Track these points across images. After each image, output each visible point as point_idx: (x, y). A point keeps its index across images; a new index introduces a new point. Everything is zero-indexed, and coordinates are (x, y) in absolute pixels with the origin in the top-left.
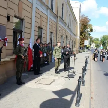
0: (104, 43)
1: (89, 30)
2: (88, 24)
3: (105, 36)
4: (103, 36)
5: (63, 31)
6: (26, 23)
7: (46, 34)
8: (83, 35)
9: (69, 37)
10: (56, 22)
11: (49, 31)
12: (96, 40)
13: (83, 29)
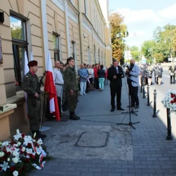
0: (147, 54)
1: (122, 34)
2: (121, 24)
3: (148, 41)
4: (145, 42)
6: (33, 26)
7: (66, 46)
8: (114, 43)
9: (97, 49)
10: (78, 23)
11: (69, 39)
12: (132, 49)
13: (114, 32)
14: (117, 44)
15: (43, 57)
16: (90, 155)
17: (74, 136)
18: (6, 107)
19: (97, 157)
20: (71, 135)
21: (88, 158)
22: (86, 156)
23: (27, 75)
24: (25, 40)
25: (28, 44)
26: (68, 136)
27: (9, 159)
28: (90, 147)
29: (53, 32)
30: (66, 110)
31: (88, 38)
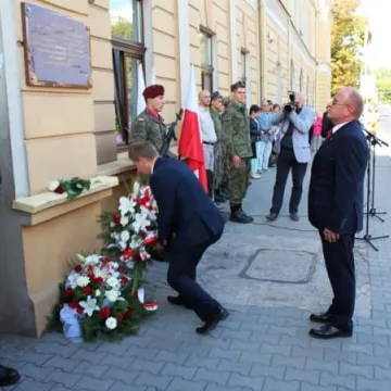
1: (356, 37)
2: (354, 15)
5: (282, 44)
7: (229, 59)
8: (337, 59)
9: (297, 69)
10: (256, 9)
11: (236, 45)
12: (379, 74)
13: (337, 34)
14: (344, 60)
15: (177, 80)
16: (274, 299)
17: (238, 256)
18: (97, 182)
19: (289, 304)
20: (231, 254)
21: (269, 304)
22: (265, 299)
23: (141, 116)
24: (140, 41)
25: (145, 50)
26: (226, 255)
27: (98, 293)
28: (273, 281)
29: (201, 26)
30: (223, 201)
31: (278, 44)
